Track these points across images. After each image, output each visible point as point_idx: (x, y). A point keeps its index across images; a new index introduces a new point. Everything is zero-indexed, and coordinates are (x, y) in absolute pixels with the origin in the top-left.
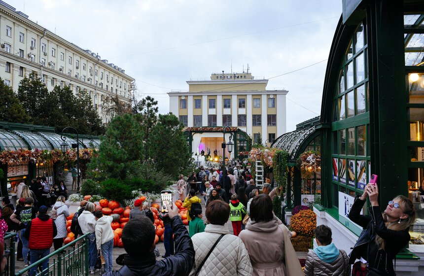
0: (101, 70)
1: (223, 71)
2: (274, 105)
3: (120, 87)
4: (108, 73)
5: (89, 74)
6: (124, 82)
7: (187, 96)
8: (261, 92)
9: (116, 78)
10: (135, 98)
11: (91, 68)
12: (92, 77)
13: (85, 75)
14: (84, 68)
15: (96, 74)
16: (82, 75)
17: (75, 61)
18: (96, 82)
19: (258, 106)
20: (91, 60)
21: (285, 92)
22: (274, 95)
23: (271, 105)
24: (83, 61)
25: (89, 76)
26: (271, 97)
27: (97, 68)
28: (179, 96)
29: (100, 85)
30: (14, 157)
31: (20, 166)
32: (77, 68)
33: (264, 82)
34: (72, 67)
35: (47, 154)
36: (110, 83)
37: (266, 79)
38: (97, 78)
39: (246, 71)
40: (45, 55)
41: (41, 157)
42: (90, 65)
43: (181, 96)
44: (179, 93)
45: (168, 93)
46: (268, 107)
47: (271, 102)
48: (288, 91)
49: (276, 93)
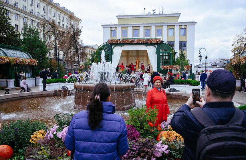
0: (54, 10)
1: (145, 9)
2: (185, 34)
4: (59, 13)
5: (43, 12)
7: (117, 27)
8: (175, 23)
9: (66, 17)
11: (45, 7)
12: (45, 14)
13: (39, 11)
14: (38, 7)
15: (49, 12)
16: (37, 12)
18: (49, 19)
19: (172, 35)
20: (44, 1)
21: (194, 23)
23: (182, 34)
26: (183, 27)
27: (50, 8)
28: (110, 27)
33: (178, 15)
34: (27, 4)
37: (178, 13)
38: (50, 16)
43: (112, 27)
44: (110, 25)
45: (102, 25)
46: (180, 36)
47: (182, 31)
48: (197, 22)
49: (186, 24)
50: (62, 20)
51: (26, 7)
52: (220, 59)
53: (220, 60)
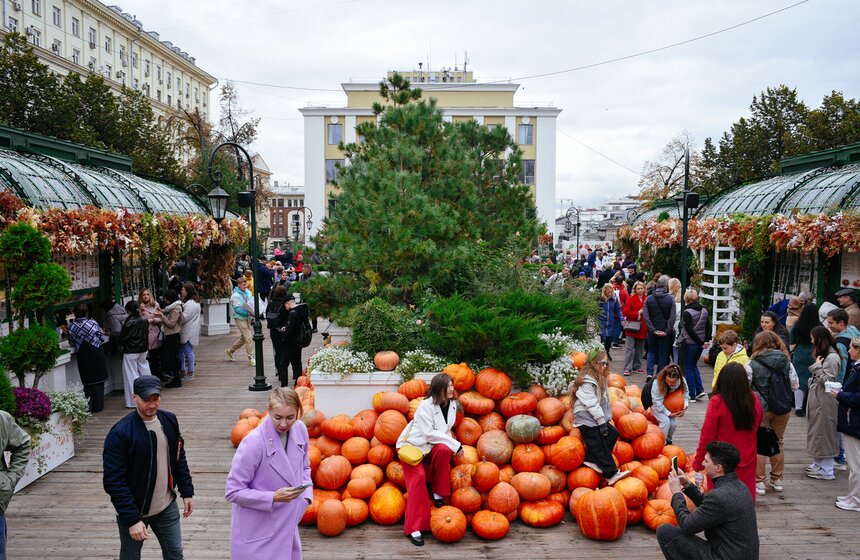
0: (145, 55)
1: (420, 64)
3: (187, 96)
4: (159, 62)
5: (119, 62)
6: (195, 84)
7: (344, 116)
8: (504, 110)
9: (177, 74)
10: (233, 117)
11: (124, 48)
12: (125, 70)
13: (111, 63)
14: (107, 48)
15: (134, 64)
16: (104, 65)
17: (87, 31)
18: (135, 83)
20: (122, 29)
21: (553, 112)
22: (530, 117)
24: (104, 32)
25: (118, 67)
26: (526, 121)
27: (136, 49)
28: (325, 116)
29: (144, 88)
30: (77, 231)
31: (80, 261)
32: (92, 46)
33: (509, 90)
34: (82, 44)
35: (151, 225)
36: (166, 86)
37: (513, 83)
38: (137, 73)
39: (461, 68)
40: (17, 10)
41: (140, 234)
42: (119, 41)
43: (330, 116)
44: (324, 109)
45: (300, 110)
46: (518, 143)
47: (524, 133)
48: (561, 111)
49: (534, 114)
50: (166, 83)
51: (78, 52)
52: (631, 198)
53: (632, 201)
